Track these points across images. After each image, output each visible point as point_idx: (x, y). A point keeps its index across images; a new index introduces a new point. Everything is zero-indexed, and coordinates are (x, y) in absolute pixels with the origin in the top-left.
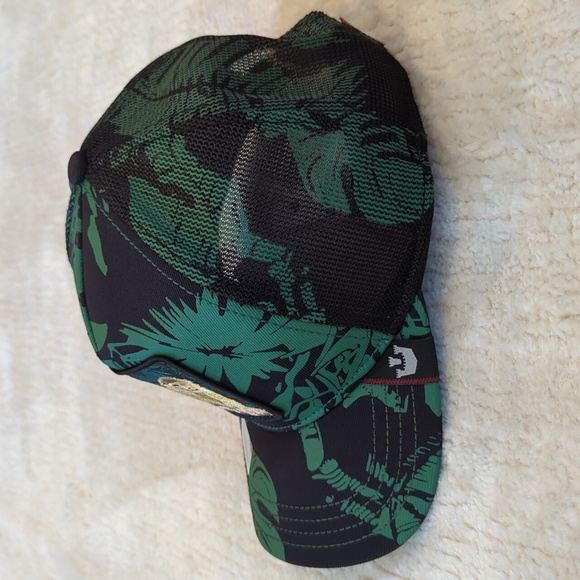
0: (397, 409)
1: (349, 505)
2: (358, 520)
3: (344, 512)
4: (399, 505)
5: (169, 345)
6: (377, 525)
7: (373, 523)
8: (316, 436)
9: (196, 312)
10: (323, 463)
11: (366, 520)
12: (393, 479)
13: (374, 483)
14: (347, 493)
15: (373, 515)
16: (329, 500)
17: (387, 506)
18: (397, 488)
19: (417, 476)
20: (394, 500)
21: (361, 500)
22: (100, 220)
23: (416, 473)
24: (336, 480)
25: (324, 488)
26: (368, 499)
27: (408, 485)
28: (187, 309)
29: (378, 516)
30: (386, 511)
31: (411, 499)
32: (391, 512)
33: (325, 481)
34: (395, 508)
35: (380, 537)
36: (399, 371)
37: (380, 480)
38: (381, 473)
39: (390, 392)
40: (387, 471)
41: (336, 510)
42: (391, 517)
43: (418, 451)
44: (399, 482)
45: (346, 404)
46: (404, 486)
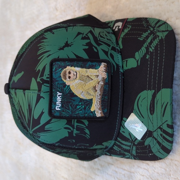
0: (129, 29)
1: (151, 48)
2: (157, 44)
3: (153, 50)
4: (158, 29)
5: (50, 55)
6: (162, 37)
7: (160, 38)
8: (127, 61)
9: (47, 39)
11: (158, 41)
12: (149, 31)
13: (147, 37)
14: (147, 48)
15: (157, 38)
16: (148, 57)
17: (156, 33)
18: (152, 29)
19: (151, 23)
20: (155, 31)
23: (150, 24)
24: (142, 53)
25: (143, 59)
26: (152, 39)
27: (152, 26)
28: (44, 40)
29: (158, 36)
30: (158, 34)
31: (158, 25)
32: (159, 31)
33: (141, 58)
34: (158, 30)
35: (166, 36)
36: (119, 28)
37: (147, 35)
38: (145, 35)
39: (124, 31)
40: (145, 32)
42: (160, 32)
43: (143, 23)
44: (150, 29)
45: (121, 47)
46: (152, 27)
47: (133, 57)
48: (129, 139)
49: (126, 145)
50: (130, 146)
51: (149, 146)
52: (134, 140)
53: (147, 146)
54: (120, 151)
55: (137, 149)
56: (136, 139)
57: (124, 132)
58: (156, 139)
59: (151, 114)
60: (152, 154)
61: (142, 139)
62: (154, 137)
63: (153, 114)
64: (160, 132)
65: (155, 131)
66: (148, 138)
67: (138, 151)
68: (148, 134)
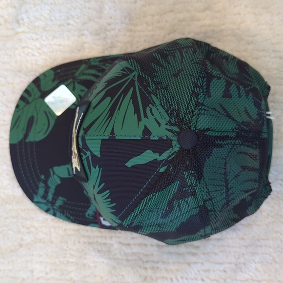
0: (87, 214)
1: (43, 186)
3: (39, 184)
4: (48, 206)
6: (38, 197)
8: (69, 174)
10: (59, 177)
12: (58, 206)
15: (41, 196)
16: (43, 177)
19: (62, 215)
21: (46, 192)
22: (155, 164)
24: (52, 182)
26: (48, 195)
32: (45, 203)
33: (51, 176)
37: (57, 202)
39: (93, 212)
40: (61, 205)
41: (39, 180)
42: (43, 203)
46: (57, 210)
47: (62, 179)
48: (79, 83)
49: (89, 74)
50: (83, 74)
52: (72, 83)
53: (57, 80)
54: (104, 65)
55: (74, 73)
56: (66, 86)
57: (82, 91)
62: (42, 92)
63: (31, 117)
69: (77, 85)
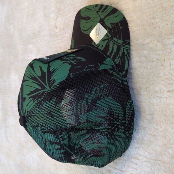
48: (108, 42)
49: (113, 48)
50: (114, 43)
51: (111, 24)
52: (108, 38)
53: (112, 26)
54: (119, 57)
57: (102, 46)
58: (106, 17)
59: (90, 19)
60: (119, 24)
61: (106, 29)
62: (104, 18)
63: (90, 17)
64: (100, 13)
65: (100, 16)
66: (105, 23)
67: (117, 37)
68: (102, 22)
69: (106, 42)
